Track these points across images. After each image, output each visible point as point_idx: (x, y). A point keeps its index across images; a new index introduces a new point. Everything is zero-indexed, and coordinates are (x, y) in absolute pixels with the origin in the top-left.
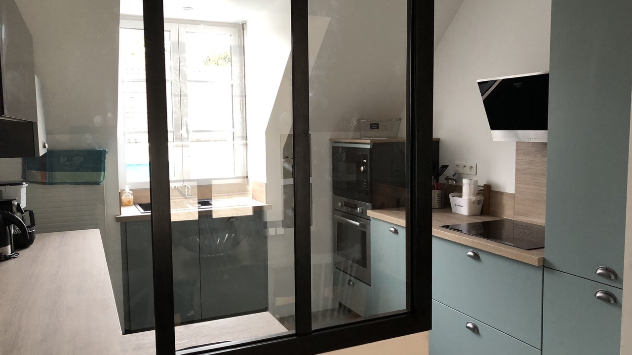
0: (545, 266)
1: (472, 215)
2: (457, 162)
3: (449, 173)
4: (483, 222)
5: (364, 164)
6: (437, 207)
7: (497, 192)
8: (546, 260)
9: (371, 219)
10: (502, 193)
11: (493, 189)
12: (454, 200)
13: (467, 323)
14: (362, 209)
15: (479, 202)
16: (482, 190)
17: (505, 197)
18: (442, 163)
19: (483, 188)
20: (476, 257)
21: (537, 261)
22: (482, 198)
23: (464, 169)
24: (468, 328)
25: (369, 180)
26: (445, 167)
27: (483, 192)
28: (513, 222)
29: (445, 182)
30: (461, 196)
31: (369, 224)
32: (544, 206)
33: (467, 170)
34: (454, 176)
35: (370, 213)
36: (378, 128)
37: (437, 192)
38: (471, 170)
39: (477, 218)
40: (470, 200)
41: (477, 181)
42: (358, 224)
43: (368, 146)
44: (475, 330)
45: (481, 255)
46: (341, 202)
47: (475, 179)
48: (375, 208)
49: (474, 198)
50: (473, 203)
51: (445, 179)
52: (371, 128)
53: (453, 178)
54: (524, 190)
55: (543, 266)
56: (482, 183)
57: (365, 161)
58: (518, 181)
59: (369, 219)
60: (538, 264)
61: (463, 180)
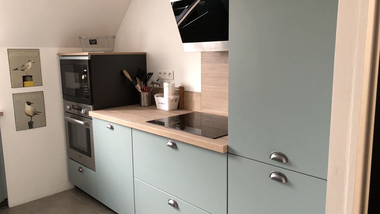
0: (229, 152)
1: (171, 110)
2: (159, 71)
3: (154, 78)
4: (179, 115)
5: (85, 73)
6: (146, 105)
7: (188, 92)
8: (229, 147)
9: (93, 118)
10: (192, 92)
11: (186, 90)
12: (158, 99)
13: (169, 200)
14: (85, 110)
15: (176, 100)
16: (178, 91)
17: (194, 95)
18: (149, 71)
19: (178, 89)
20: (174, 146)
21: (223, 148)
22: (178, 97)
23: (164, 76)
24: (170, 204)
25: (89, 86)
26: (151, 74)
27: (178, 92)
28: (201, 114)
29: (151, 86)
30: (163, 96)
31: (92, 122)
32: (227, 101)
33: (167, 77)
34: (157, 81)
35: (92, 114)
36: (96, 43)
37: (146, 93)
38: (169, 76)
39: (175, 113)
40: (169, 99)
41: (174, 84)
42: (82, 123)
43: (87, 58)
44: (175, 205)
45: (178, 145)
46: (70, 106)
47: (172, 83)
48: (95, 109)
49: (172, 97)
50: (172, 101)
51: (151, 83)
52: (91, 44)
53: (157, 82)
54: (208, 89)
55: (228, 152)
56: (178, 85)
57: (85, 70)
58: (203, 83)
59: (91, 118)
60: (224, 152)
61: (164, 83)
